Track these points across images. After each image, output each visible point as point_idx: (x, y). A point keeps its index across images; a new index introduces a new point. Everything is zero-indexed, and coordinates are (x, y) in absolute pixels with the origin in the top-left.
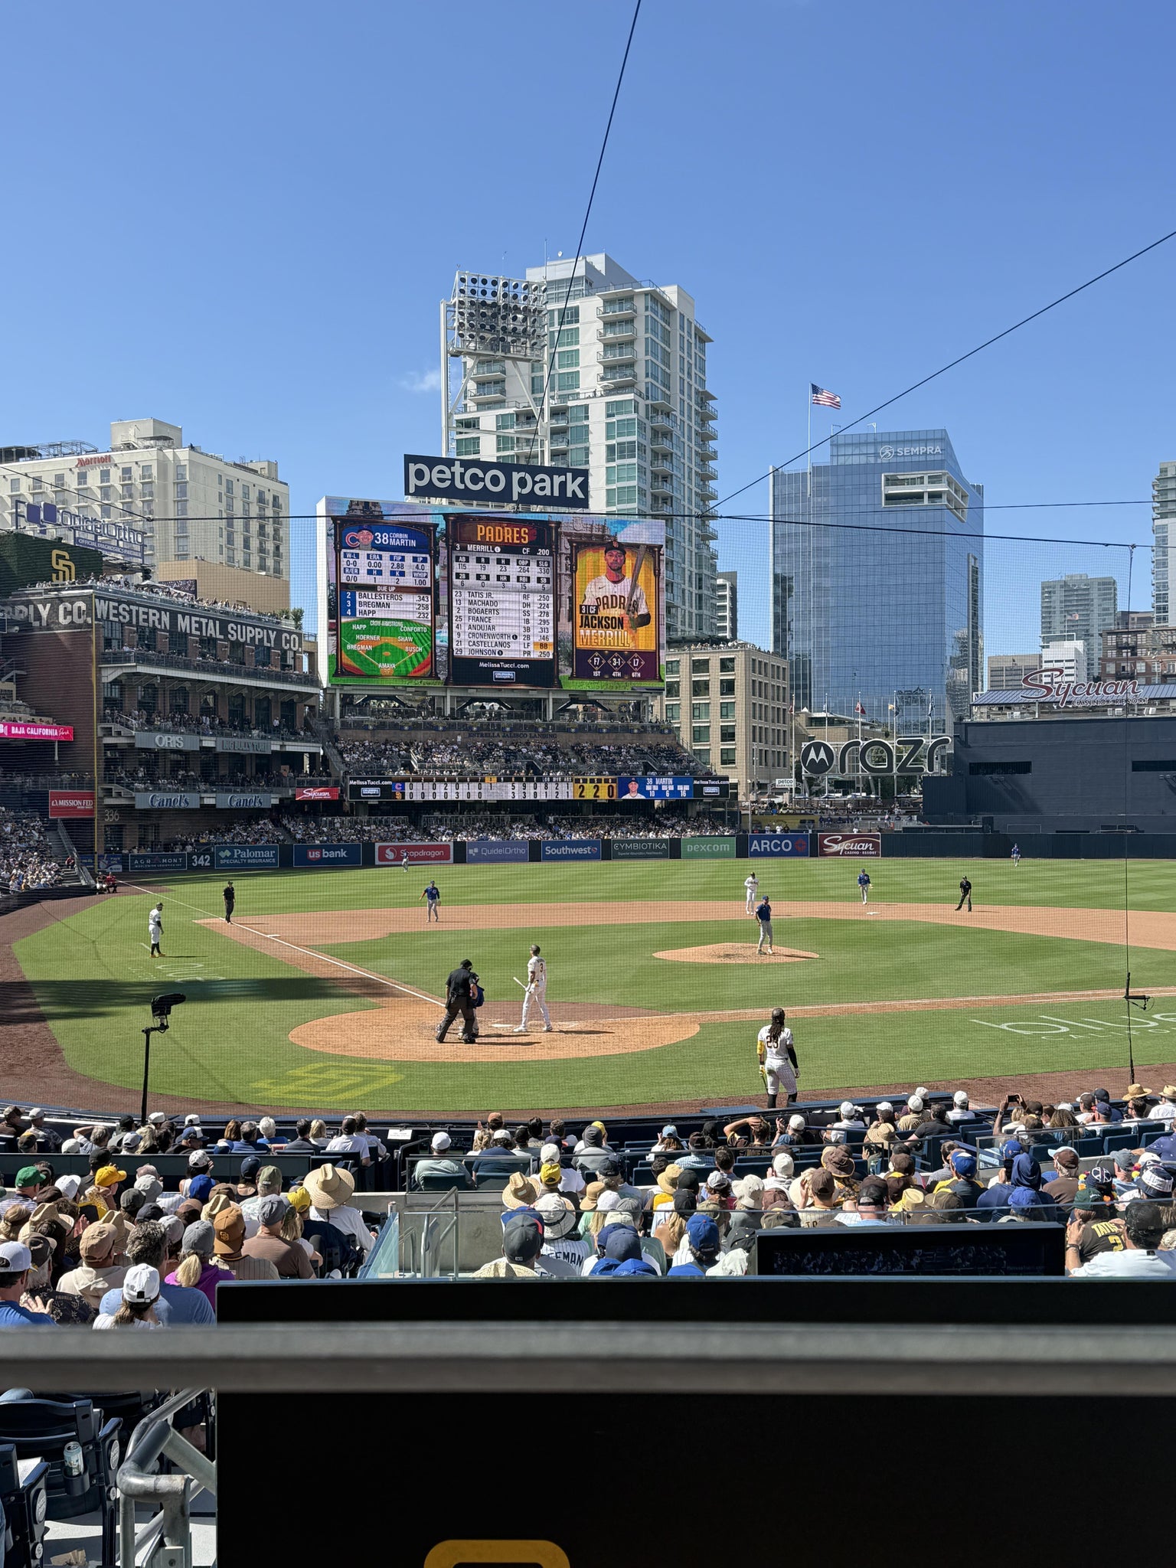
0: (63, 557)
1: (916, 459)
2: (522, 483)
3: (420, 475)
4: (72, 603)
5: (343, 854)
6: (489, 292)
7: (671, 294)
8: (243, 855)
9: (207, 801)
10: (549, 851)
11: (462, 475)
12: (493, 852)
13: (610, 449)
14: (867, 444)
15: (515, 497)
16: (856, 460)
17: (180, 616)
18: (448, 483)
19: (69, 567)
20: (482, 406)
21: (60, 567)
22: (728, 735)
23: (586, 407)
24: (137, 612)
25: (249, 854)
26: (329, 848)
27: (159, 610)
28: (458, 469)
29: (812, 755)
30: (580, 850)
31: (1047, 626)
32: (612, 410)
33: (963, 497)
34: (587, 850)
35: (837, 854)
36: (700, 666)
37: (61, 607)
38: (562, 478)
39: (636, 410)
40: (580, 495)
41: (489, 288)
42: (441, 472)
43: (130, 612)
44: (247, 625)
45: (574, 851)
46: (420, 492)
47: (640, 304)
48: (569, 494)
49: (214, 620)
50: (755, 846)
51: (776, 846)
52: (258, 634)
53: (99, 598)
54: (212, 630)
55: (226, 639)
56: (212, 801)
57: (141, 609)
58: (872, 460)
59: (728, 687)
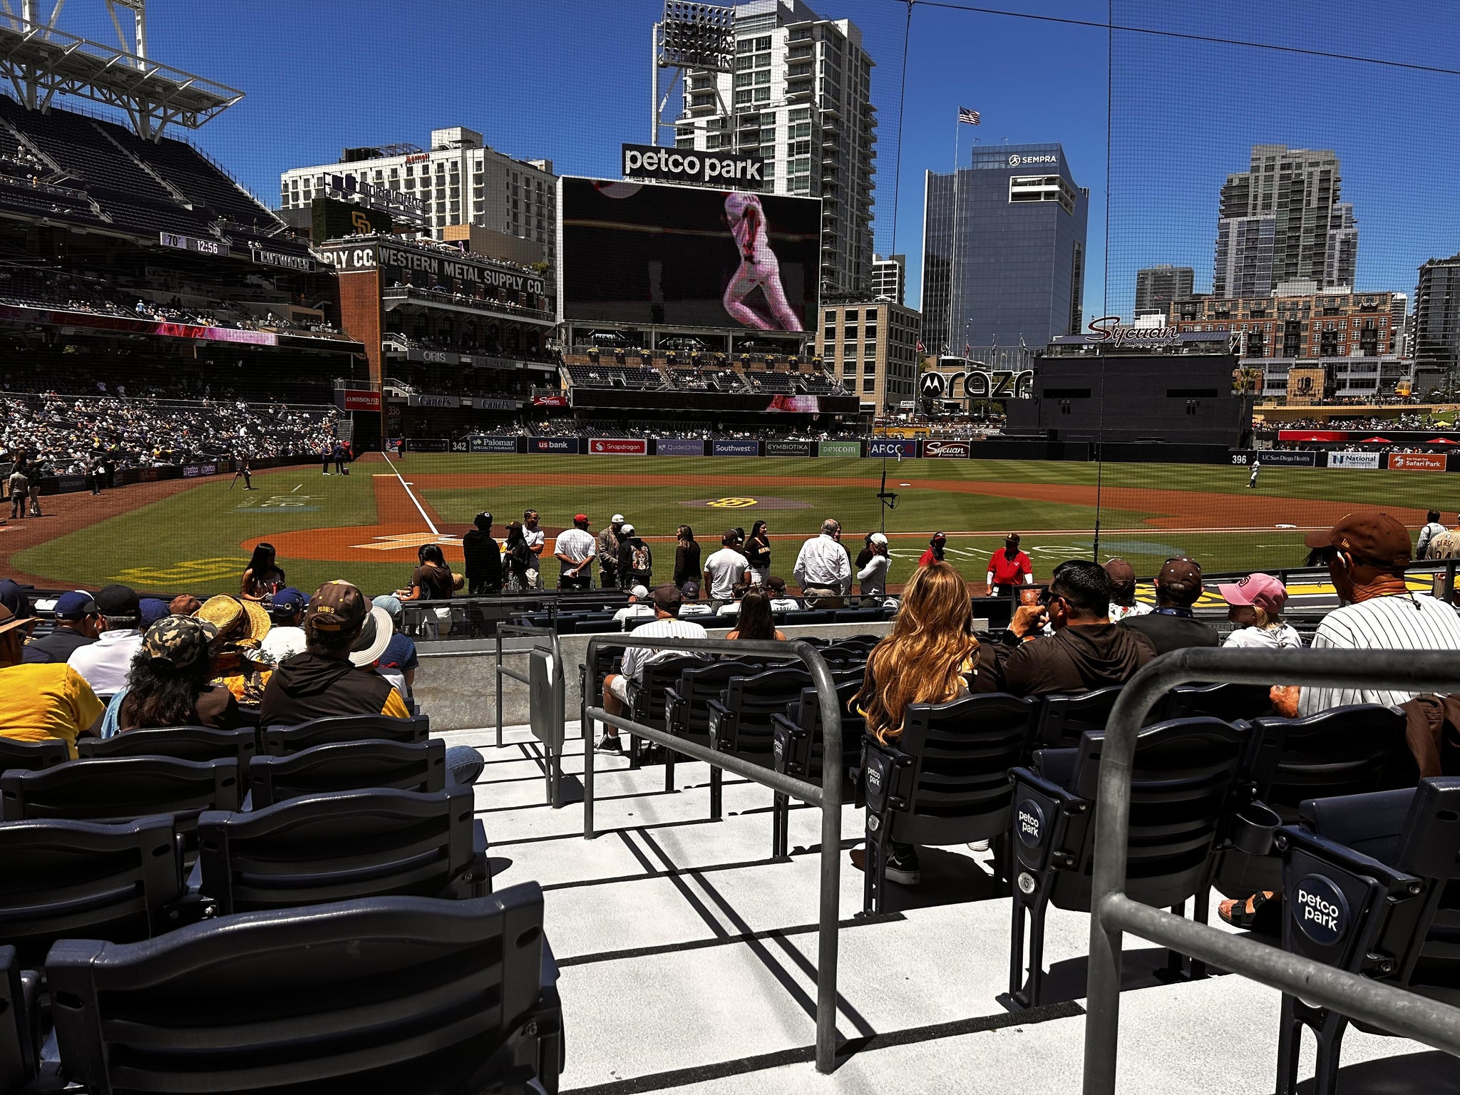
0: (361, 217)
1: (1036, 166)
2: (713, 167)
3: (634, 159)
4: (363, 251)
5: (564, 445)
6: (690, 16)
7: (843, 26)
8: (491, 443)
9: (465, 403)
10: (719, 449)
11: (667, 160)
12: (676, 448)
13: (791, 146)
14: (999, 153)
15: (707, 178)
16: (991, 166)
17: (446, 263)
18: (655, 167)
19: (366, 225)
20: (696, 114)
21: (359, 225)
22: (870, 368)
23: (774, 113)
24: (412, 258)
25: (495, 443)
26: (554, 441)
27: (430, 258)
28: (663, 155)
29: (928, 383)
30: (742, 449)
31: (1140, 303)
32: (793, 115)
33: (1072, 197)
34: (747, 449)
35: (936, 455)
36: (852, 316)
37: (355, 254)
38: (744, 164)
39: (812, 117)
40: (758, 178)
41: (690, 12)
42: (650, 157)
43: (407, 259)
44: (500, 272)
45: (738, 449)
46: (634, 173)
47: (817, 32)
48: (749, 177)
49: (474, 267)
50: (875, 449)
51: (891, 449)
52: (509, 280)
53: (383, 247)
54: (473, 275)
55: (483, 282)
56: (469, 403)
57: (416, 257)
58: (1003, 166)
59: (871, 332)
